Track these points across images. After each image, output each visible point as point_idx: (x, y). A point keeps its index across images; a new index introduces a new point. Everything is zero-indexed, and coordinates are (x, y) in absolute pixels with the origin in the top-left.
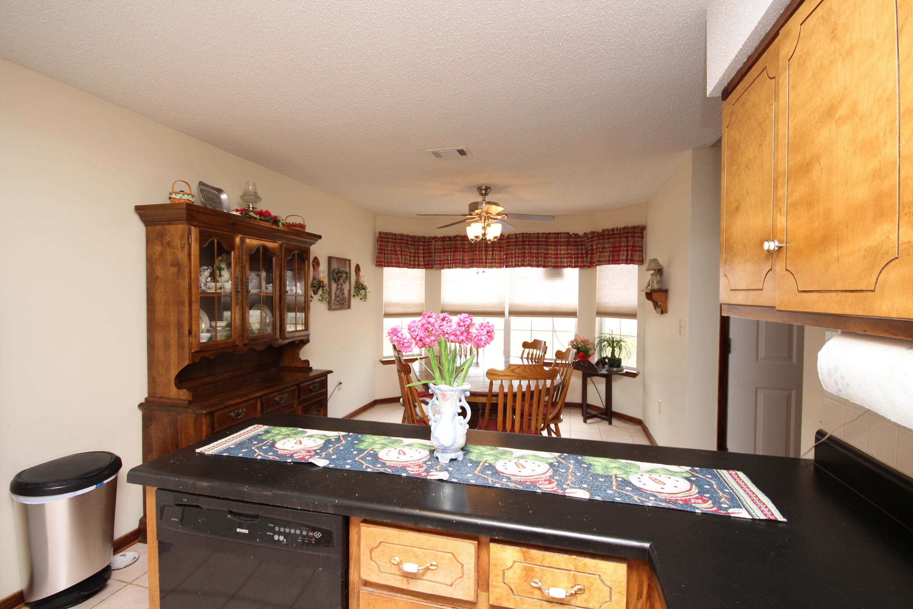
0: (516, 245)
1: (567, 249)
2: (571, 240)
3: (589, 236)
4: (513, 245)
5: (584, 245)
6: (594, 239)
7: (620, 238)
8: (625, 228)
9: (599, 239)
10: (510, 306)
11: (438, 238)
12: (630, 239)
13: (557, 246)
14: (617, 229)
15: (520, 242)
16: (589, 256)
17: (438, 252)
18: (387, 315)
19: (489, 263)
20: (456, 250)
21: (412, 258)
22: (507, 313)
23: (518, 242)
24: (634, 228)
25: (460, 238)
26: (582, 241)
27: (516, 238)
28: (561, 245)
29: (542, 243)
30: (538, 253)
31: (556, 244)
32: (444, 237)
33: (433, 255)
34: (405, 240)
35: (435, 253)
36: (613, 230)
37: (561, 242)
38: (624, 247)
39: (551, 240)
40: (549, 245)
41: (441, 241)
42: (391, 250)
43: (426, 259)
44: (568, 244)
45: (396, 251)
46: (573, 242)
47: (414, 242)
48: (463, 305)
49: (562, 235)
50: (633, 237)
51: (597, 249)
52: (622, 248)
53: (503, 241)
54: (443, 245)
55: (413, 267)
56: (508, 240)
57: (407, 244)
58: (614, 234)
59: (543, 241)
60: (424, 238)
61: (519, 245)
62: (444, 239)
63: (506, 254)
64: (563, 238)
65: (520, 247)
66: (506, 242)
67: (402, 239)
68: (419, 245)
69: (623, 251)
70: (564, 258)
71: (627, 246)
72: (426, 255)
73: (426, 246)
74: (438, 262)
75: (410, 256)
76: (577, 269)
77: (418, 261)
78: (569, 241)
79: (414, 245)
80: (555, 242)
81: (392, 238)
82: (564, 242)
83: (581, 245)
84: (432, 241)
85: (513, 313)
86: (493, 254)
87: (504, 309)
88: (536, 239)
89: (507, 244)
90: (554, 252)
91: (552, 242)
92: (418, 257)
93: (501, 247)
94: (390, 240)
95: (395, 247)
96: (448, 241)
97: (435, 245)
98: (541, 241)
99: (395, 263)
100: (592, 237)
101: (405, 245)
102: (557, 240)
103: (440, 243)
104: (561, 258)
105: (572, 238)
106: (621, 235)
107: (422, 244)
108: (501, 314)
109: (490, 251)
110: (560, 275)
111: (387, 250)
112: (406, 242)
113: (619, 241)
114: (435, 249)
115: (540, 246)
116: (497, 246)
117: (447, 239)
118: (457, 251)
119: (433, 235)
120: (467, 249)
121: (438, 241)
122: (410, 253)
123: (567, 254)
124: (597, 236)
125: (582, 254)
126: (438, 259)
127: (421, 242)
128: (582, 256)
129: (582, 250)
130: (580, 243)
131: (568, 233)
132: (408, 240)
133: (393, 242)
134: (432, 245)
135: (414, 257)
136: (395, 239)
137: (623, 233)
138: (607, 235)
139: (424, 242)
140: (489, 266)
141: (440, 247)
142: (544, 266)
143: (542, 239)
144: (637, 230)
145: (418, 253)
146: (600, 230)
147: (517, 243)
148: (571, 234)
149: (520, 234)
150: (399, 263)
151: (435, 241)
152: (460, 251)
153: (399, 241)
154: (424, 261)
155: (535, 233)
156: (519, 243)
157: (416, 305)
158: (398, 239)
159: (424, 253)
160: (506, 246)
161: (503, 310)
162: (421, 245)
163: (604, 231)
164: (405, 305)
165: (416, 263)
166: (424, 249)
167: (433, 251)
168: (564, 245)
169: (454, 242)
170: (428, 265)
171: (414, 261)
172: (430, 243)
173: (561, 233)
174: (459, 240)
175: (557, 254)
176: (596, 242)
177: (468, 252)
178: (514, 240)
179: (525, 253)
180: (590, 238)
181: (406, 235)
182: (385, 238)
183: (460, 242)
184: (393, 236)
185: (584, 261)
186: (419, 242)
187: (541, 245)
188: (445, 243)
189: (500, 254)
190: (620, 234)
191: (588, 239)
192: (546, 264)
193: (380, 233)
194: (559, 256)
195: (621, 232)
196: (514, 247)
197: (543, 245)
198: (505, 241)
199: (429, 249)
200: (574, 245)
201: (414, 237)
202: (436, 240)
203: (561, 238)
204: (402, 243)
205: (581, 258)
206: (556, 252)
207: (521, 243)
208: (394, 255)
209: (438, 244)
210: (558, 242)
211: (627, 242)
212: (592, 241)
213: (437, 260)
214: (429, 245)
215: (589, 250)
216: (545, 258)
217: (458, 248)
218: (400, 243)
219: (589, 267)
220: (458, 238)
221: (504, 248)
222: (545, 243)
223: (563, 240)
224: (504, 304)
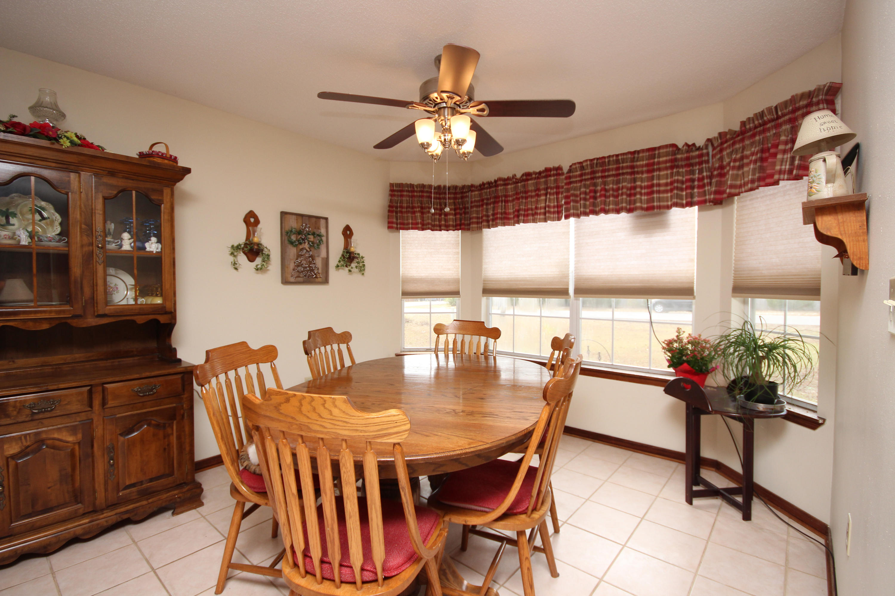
0: (581, 181)
1: (672, 175)
2: (680, 156)
3: (716, 143)
4: (576, 182)
5: (706, 162)
6: (725, 145)
9: (734, 144)
10: (577, 280)
11: (477, 187)
13: (653, 171)
14: (769, 109)
15: (588, 174)
16: (714, 180)
17: (475, 206)
18: (406, 294)
19: (540, 214)
20: (497, 200)
21: (437, 217)
22: (571, 291)
23: (585, 174)
25: (501, 182)
26: (701, 155)
27: (582, 168)
28: (659, 170)
29: (625, 171)
30: (618, 189)
31: (651, 168)
32: (483, 184)
33: (469, 210)
34: (427, 192)
35: (471, 207)
37: (659, 163)
38: (786, 143)
39: (641, 163)
40: (638, 173)
41: (479, 190)
42: (407, 207)
43: (458, 216)
44: (674, 164)
45: (414, 207)
46: (683, 159)
47: (440, 194)
48: (511, 281)
49: (661, 151)
51: (729, 164)
52: (780, 148)
53: (561, 177)
54: (481, 195)
55: (438, 228)
56: (568, 175)
57: (430, 197)
59: (627, 167)
60: (455, 188)
61: (585, 180)
62: (482, 187)
63: (566, 197)
64: (663, 157)
65: (588, 183)
66: (566, 178)
68: (447, 199)
69: (784, 152)
70: (665, 191)
72: (458, 211)
73: (459, 199)
74: (475, 220)
75: (434, 214)
76: (694, 209)
77: (446, 220)
78: (675, 160)
79: (439, 199)
80: (647, 165)
81: (408, 191)
82: (667, 161)
83: (700, 163)
84: (466, 192)
85: (580, 291)
86: (546, 200)
87: (568, 285)
88: (615, 166)
89: (568, 181)
90: (646, 184)
91: (642, 166)
92: (446, 215)
93: (558, 187)
94: (405, 193)
95: (412, 202)
96: (487, 188)
97: (471, 196)
98: (623, 168)
99: (412, 224)
100: (722, 144)
101: (427, 199)
102: (652, 161)
103: (477, 193)
104: (659, 192)
105: (682, 154)
106: (781, 121)
107: (452, 196)
108: (562, 292)
109: (541, 196)
111: (401, 207)
112: (428, 194)
113: (775, 135)
114: (472, 202)
115: (621, 177)
116: (552, 186)
117: (486, 186)
119: (467, 183)
120: (511, 196)
121: (475, 191)
123: (672, 183)
124: (731, 138)
125: (701, 179)
126: (475, 215)
128: (701, 183)
129: (701, 171)
130: (697, 160)
131: (674, 146)
132: (431, 193)
133: (409, 196)
134: (467, 197)
135: (440, 214)
136: (413, 192)
137: (784, 115)
138: (750, 130)
139: (455, 193)
140: (540, 219)
141: (477, 199)
142: (629, 210)
143: (625, 165)
146: (738, 126)
147: (584, 177)
148: (680, 146)
149: (586, 161)
150: (417, 224)
151: (472, 191)
152: (502, 201)
153: (418, 194)
154: (457, 220)
155: (612, 154)
156: (586, 177)
157: (447, 282)
158: (417, 192)
159: (454, 209)
160: (567, 184)
161: (566, 287)
162: (450, 198)
163: (743, 124)
164: (432, 281)
165: (443, 223)
166: (454, 204)
167: (468, 205)
168: (666, 168)
169: (494, 189)
170: (460, 225)
171: (440, 221)
172: (464, 195)
173: (659, 148)
174: (501, 185)
175: (652, 186)
176: (729, 150)
178: (578, 173)
179: (595, 192)
180: (717, 146)
181: (428, 186)
182: (398, 191)
183: (502, 188)
184: (408, 187)
185: (704, 191)
186: (448, 194)
187: (623, 174)
188: (484, 191)
189: (557, 199)
190: (778, 118)
191: (713, 149)
192: (632, 206)
193: (392, 185)
194: (656, 189)
195: (780, 113)
196: (578, 184)
197: (627, 173)
198: (564, 177)
199: (463, 203)
200: (686, 166)
201: (440, 188)
202: (473, 189)
203: (659, 157)
204: (422, 197)
205: (699, 187)
206: (650, 183)
207: (589, 176)
208: (411, 213)
209: (474, 195)
210: (653, 164)
212: (721, 151)
213: (474, 218)
214: (462, 198)
216: (630, 195)
217: (499, 197)
218: (419, 196)
221: (562, 187)
222: (629, 170)
223: (664, 159)
224: (567, 276)
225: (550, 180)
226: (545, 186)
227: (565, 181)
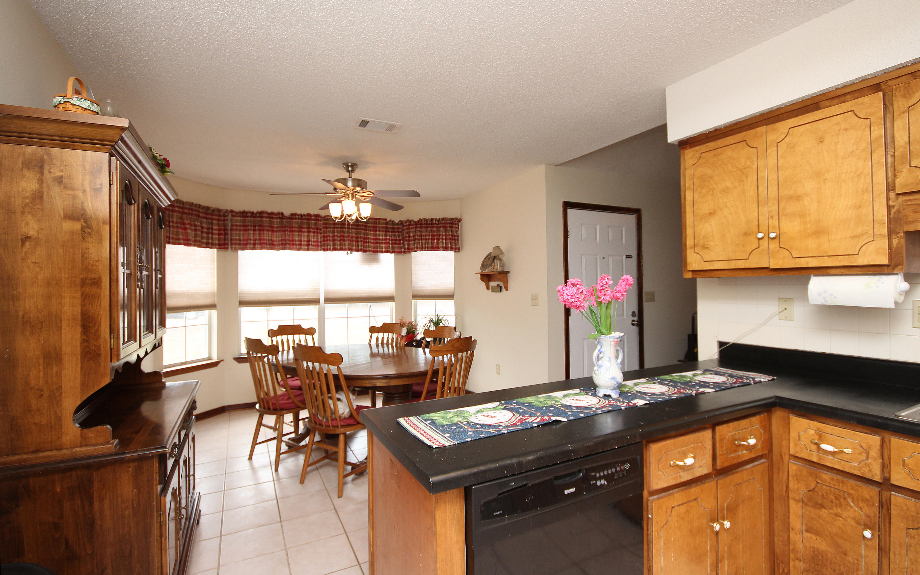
0: (334, 228)
1: (386, 235)
2: (389, 226)
3: (405, 224)
4: (330, 228)
5: (401, 232)
6: (411, 227)
7: (438, 227)
8: (443, 219)
9: (416, 227)
10: (326, 293)
11: (236, 213)
12: (449, 229)
13: (376, 231)
14: (436, 219)
16: (406, 242)
17: (236, 230)
19: (304, 245)
20: (262, 228)
21: (205, 235)
22: (322, 300)
24: (452, 219)
25: (267, 215)
26: (398, 228)
28: (379, 231)
29: (361, 228)
30: (357, 238)
31: (375, 229)
32: (245, 212)
33: (229, 232)
34: (195, 211)
35: (232, 230)
36: (432, 219)
37: (379, 227)
38: (443, 235)
39: (370, 225)
40: (368, 230)
41: (240, 216)
42: (177, 223)
43: (222, 237)
44: (386, 230)
45: (184, 224)
46: (391, 228)
47: (207, 214)
49: (381, 221)
50: (451, 227)
51: (414, 236)
52: (441, 237)
53: (320, 222)
54: (244, 221)
55: (205, 246)
56: (325, 222)
57: (199, 216)
58: (432, 224)
59: (363, 226)
60: (219, 210)
61: (337, 228)
62: (245, 214)
63: (324, 237)
64: (381, 224)
65: (339, 230)
66: (324, 224)
67: (192, 210)
68: (212, 219)
69: (442, 239)
70: (382, 243)
71: (446, 236)
72: (221, 232)
73: (221, 221)
74: (238, 242)
75: (202, 232)
76: (393, 254)
77: (213, 239)
78: (387, 228)
79: (206, 218)
80: (374, 227)
81: (179, 207)
82: (383, 227)
83: (398, 232)
84: (227, 216)
85: (328, 300)
86: (308, 236)
89: (325, 226)
90: (373, 237)
91: (371, 227)
92: (212, 234)
93: (317, 229)
94: (176, 209)
95: (181, 218)
96: (250, 217)
97: (231, 220)
98: (360, 226)
99: (184, 240)
100: (409, 225)
101: (195, 217)
102: (376, 225)
103: (239, 218)
104: (380, 243)
105: (390, 225)
106: (440, 225)
107: (217, 217)
108: (316, 302)
109: (304, 232)
110: (376, 260)
111: (173, 222)
112: (196, 213)
113: (437, 231)
114: (232, 225)
115: (359, 231)
116: (313, 227)
117: (249, 215)
118: (263, 230)
119: (229, 209)
120: (277, 228)
121: (236, 216)
122: (202, 227)
123: (386, 239)
124: (414, 225)
125: (399, 240)
126: (237, 238)
127: (216, 215)
128: (399, 242)
129: (399, 236)
130: (397, 230)
131: (386, 219)
132: (199, 211)
134: (228, 220)
135: (208, 233)
136: (183, 208)
137: (441, 224)
138: (425, 224)
139: (219, 216)
140: (304, 248)
141: (239, 224)
142: (364, 251)
144: (455, 221)
145: (212, 229)
146: (416, 219)
147: (336, 226)
148: (388, 220)
150: (188, 240)
151: (232, 216)
152: (268, 230)
154: (219, 239)
156: (338, 226)
157: (206, 295)
159: (219, 230)
160: (324, 228)
161: (318, 297)
162: (215, 219)
163: (421, 220)
164: (192, 295)
165: (210, 241)
166: (218, 225)
167: (229, 227)
168: (383, 231)
169: (259, 219)
171: (208, 238)
172: (226, 218)
173: (379, 219)
174: (266, 217)
175: (376, 239)
176: (413, 230)
177: (276, 231)
179: (344, 236)
180: (406, 226)
181: (196, 205)
183: (268, 219)
185: (401, 247)
186: (213, 215)
187: (360, 229)
188: (247, 219)
189: (317, 236)
190: (439, 224)
191: (404, 226)
192: (365, 249)
194: (378, 241)
195: (440, 222)
196: (331, 230)
197: (362, 229)
198: (322, 223)
199: (225, 225)
200: (392, 232)
201: (208, 208)
202: (234, 214)
203: (379, 224)
204: (192, 214)
205: (398, 244)
206: (375, 237)
207: (340, 226)
208: (182, 229)
209: (237, 220)
210: (376, 227)
211: (446, 231)
212: (409, 229)
213: (236, 240)
214: (224, 220)
215: (406, 237)
216: (364, 242)
217: (264, 226)
218: (189, 214)
219: (405, 253)
220: (265, 215)
221: (321, 229)
222: (364, 228)
223: (382, 226)
224: (318, 290)
225: (312, 223)
226: (307, 226)
227: (323, 226)
